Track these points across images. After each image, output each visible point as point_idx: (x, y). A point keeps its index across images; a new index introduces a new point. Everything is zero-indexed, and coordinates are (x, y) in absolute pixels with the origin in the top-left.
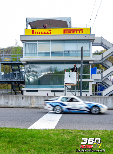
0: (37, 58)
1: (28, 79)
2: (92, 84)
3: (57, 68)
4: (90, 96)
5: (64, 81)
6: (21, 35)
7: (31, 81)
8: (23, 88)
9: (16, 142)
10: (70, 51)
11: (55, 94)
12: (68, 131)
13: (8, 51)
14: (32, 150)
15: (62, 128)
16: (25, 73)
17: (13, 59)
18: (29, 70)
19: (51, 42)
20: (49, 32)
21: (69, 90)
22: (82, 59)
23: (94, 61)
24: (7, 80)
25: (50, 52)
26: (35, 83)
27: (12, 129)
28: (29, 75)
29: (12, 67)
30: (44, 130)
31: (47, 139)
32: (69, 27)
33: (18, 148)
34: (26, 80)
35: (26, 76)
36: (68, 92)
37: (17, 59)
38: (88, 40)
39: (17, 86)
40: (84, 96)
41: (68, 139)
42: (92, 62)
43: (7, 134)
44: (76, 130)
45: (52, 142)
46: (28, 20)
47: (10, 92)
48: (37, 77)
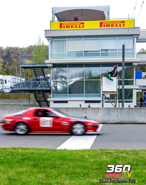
0: (67, 60)
1: (55, 87)
2: (137, 92)
3: (92, 72)
4: (134, 107)
5: (101, 88)
6: (45, 30)
7: (60, 89)
8: (50, 98)
9: (43, 165)
10: (108, 50)
11: (89, 105)
12: (107, 151)
13: (29, 51)
14: (63, 176)
15: (99, 148)
16: (51, 80)
17: (36, 61)
18: (57, 75)
19: (83, 39)
20: (81, 26)
21: (107, 100)
22: (124, 60)
23: (139, 62)
24: (29, 89)
25: (83, 52)
26: (64, 92)
27: (36, 149)
28: (57, 82)
29: (34, 71)
30: (78, 150)
31: (81, 161)
32: (107, 18)
33: (45, 173)
34: (53, 88)
35: (52, 83)
36: (106, 102)
37: (41, 62)
38: (132, 35)
39: (41, 95)
40: (126, 107)
41: (108, 161)
42: (137, 64)
43: (31, 155)
44: (117, 150)
45: (87, 165)
46: (54, 11)
47: (32, 103)
48: (66, 84)
